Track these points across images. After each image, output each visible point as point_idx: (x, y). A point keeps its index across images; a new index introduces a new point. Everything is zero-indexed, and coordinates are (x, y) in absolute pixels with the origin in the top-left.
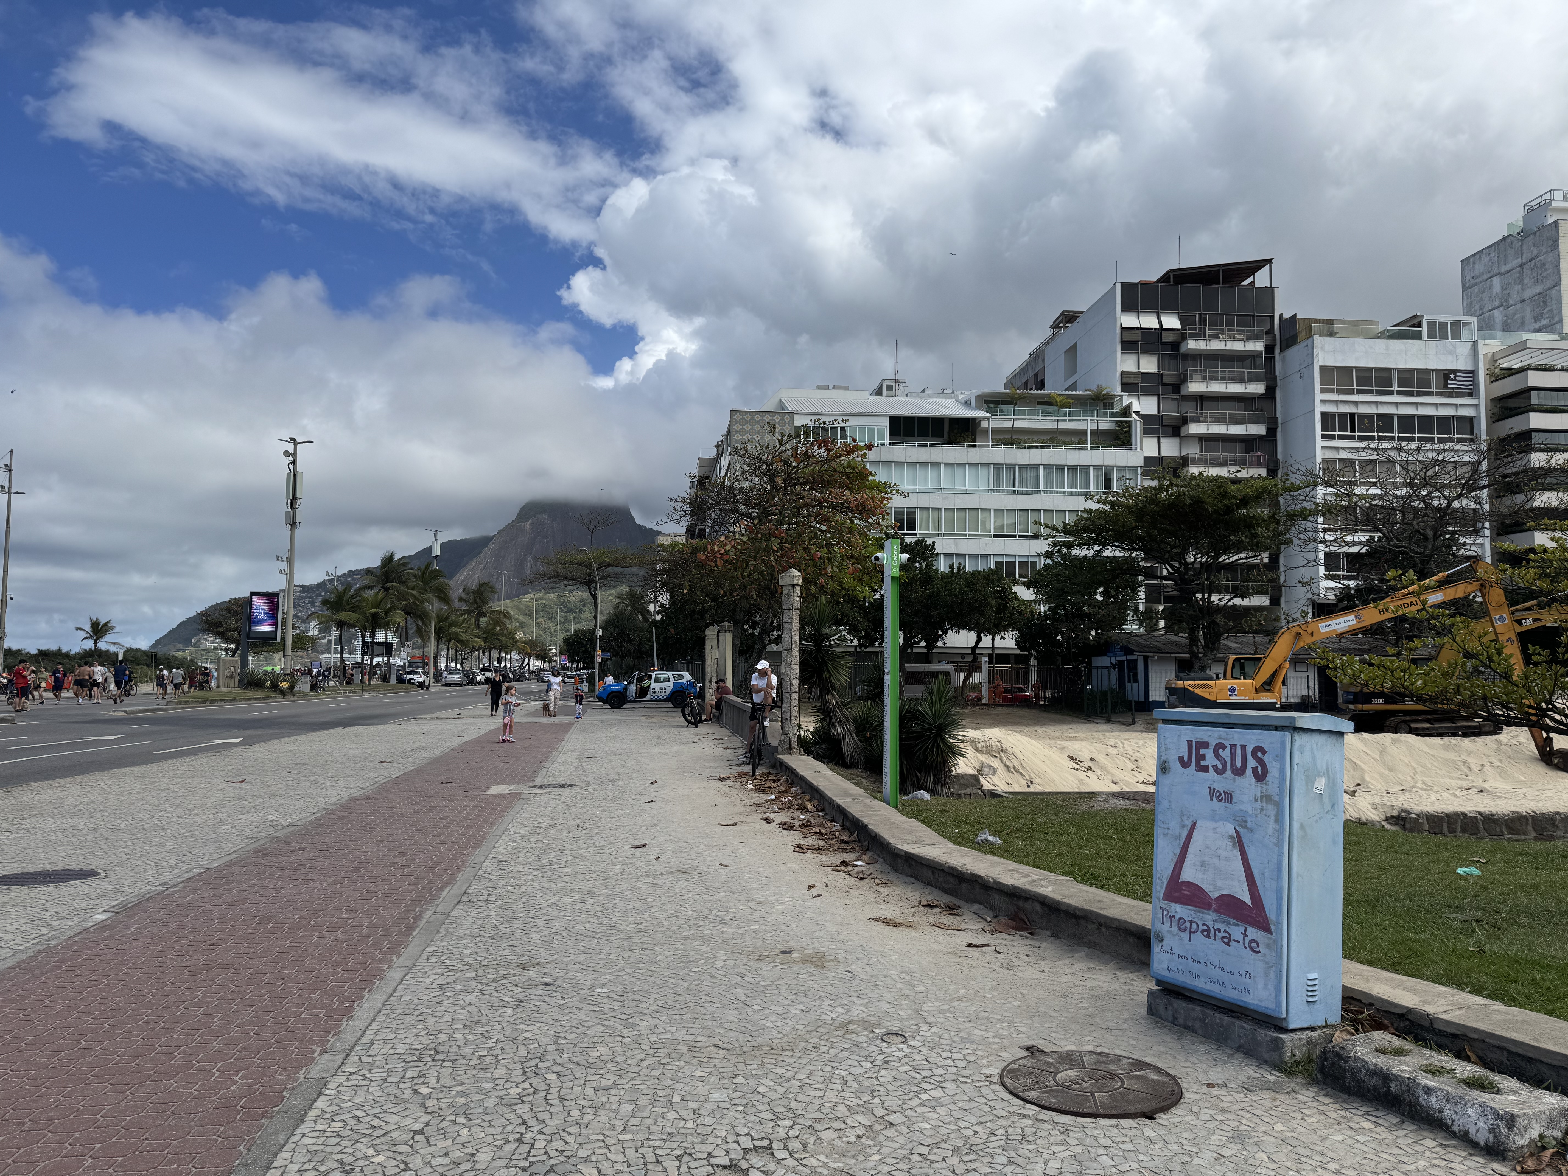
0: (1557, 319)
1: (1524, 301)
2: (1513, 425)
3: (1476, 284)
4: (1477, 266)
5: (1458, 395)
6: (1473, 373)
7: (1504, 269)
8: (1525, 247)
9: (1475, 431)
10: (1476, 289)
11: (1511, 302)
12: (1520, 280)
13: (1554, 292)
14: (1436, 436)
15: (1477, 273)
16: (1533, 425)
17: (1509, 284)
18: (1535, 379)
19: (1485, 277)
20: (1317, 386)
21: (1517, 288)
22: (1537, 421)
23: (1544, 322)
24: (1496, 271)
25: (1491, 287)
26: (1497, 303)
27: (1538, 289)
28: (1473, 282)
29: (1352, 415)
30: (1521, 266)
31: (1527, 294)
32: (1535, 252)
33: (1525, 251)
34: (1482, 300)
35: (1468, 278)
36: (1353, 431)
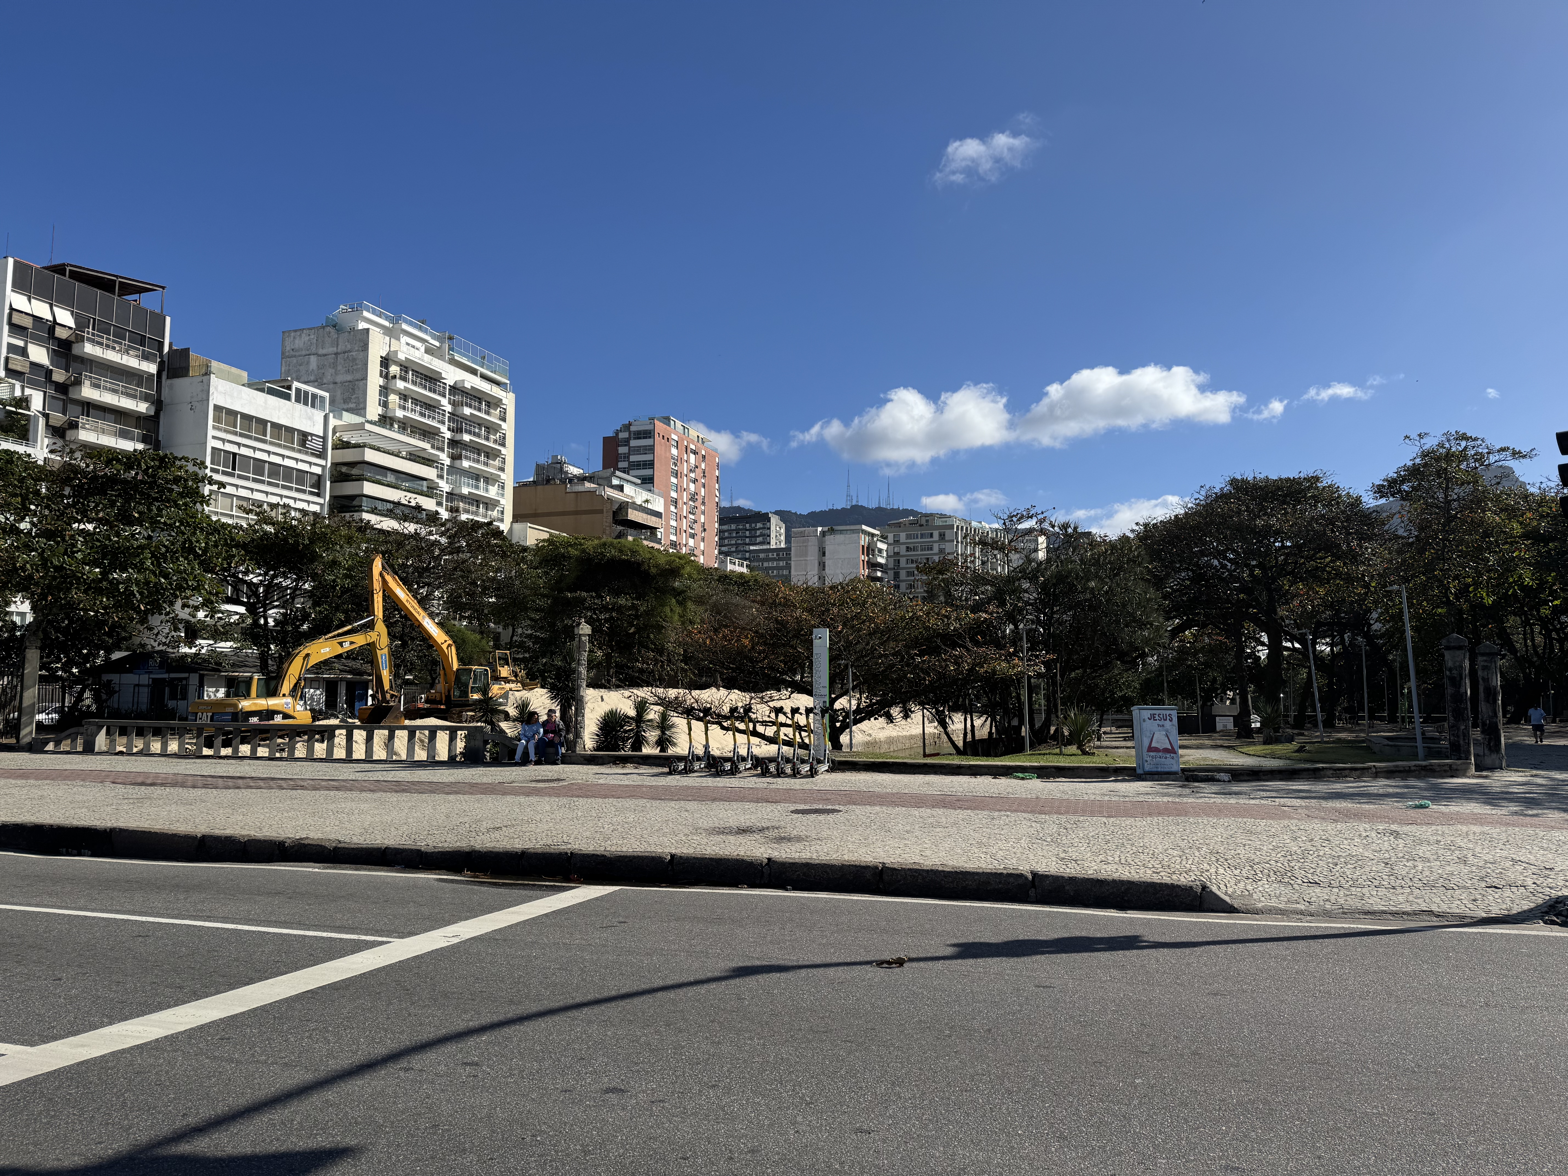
0: (362, 406)
1: (336, 383)
2: (349, 489)
3: (295, 356)
4: (297, 341)
5: (313, 454)
6: (324, 438)
7: (321, 352)
8: (340, 340)
9: (322, 488)
10: (294, 360)
11: (325, 381)
12: (334, 365)
13: (361, 383)
14: (294, 486)
15: (297, 346)
16: (365, 492)
17: (324, 366)
18: (371, 456)
19: (304, 353)
20: (210, 422)
21: (332, 371)
22: (369, 489)
23: (352, 405)
24: (314, 350)
25: (308, 363)
26: (312, 378)
27: (349, 377)
28: (292, 353)
29: (235, 455)
30: (336, 354)
31: (339, 379)
32: (349, 347)
33: (340, 343)
34: (298, 371)
35: (288, 348)
36: (234, 469)
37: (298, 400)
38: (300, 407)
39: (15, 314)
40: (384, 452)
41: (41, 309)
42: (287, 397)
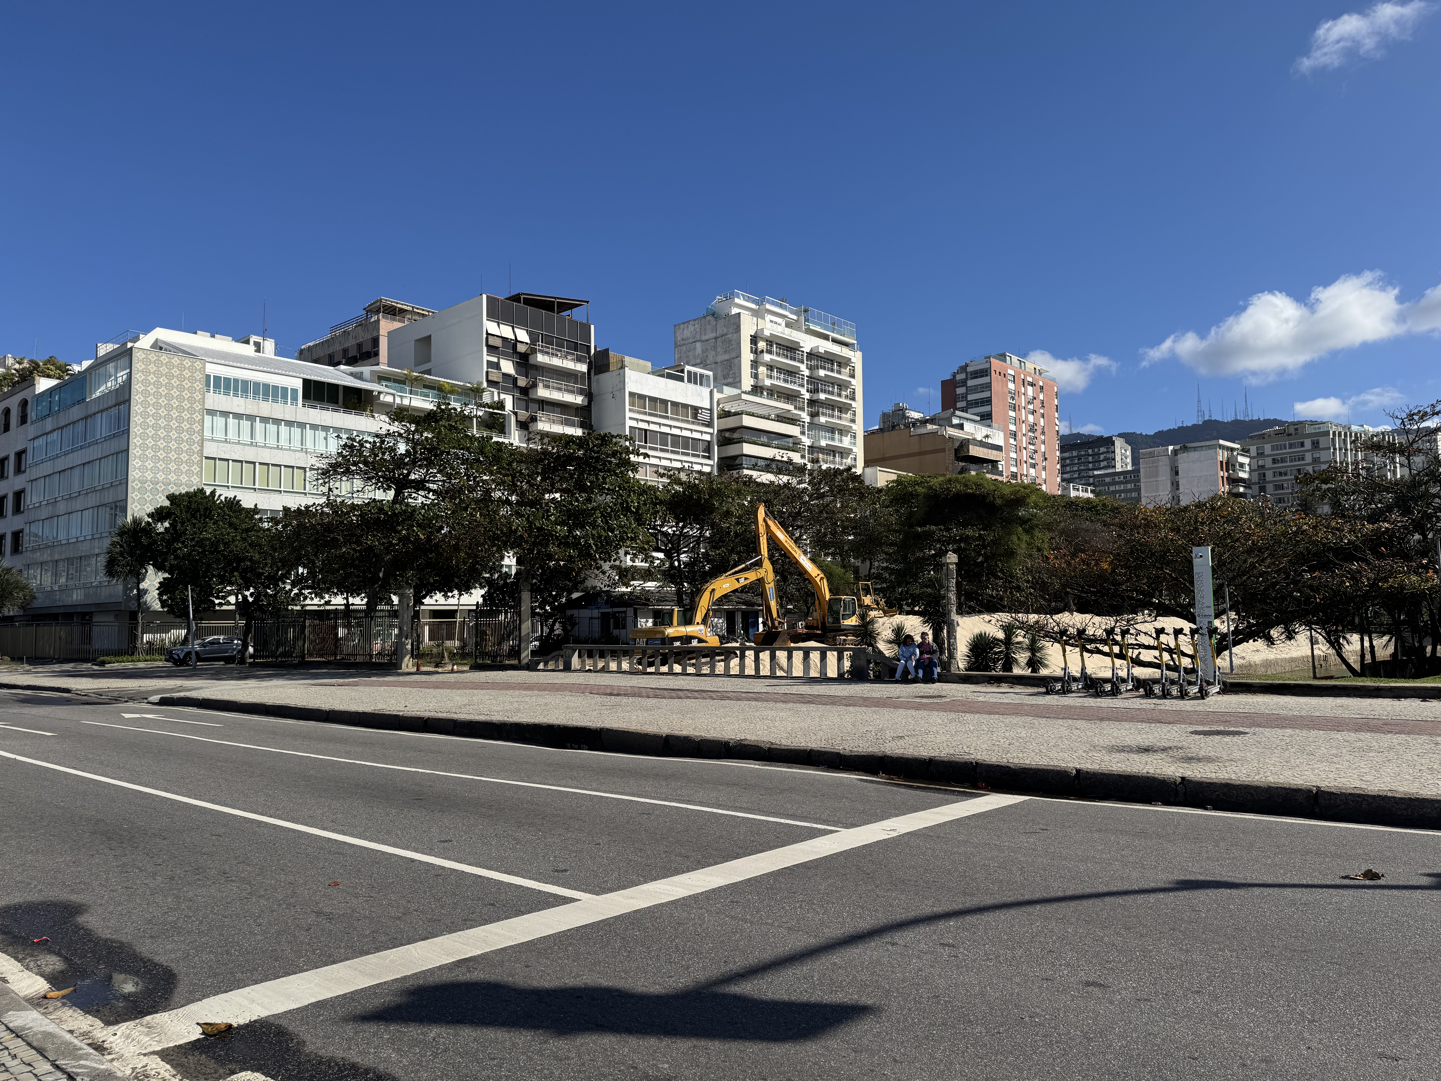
0: (738, 379)
1: (716, 363)
2: (732, 450)
3: (684, 344)
4: (685, 332)
5: (703, 425)
6: (711, 410)
7: (704, 338)
8: (718, 326)
9: (711, 452)
10: (684, 348)
11: (708, 362)
12: (715, 348)
13: (736, 360)
14: (691, 452)
15: (685, 336)
16: (745, 452)
17: (707, 350)
18: (748, 421)
19: (691, 341)
20: (627, 407)
21: (713, 353)
22: (748, 449)
23: (730, 380)
24: (698, 338)
25: (695, 349)
26: (698, 361)
27: (727, 357)
28: (682, 342)
29: (646, 431)
30: (716, 338)
31: (719, 359)
32: (725, 330)
33: (719, 329)
34: (688, 356)
35: (679, 339)
36: (646, 442)
37: (689, 381)
38: (691, 386)
39: (490, 338)
40: (757, 417)
41: (506, 331)
42: (681, 379)
